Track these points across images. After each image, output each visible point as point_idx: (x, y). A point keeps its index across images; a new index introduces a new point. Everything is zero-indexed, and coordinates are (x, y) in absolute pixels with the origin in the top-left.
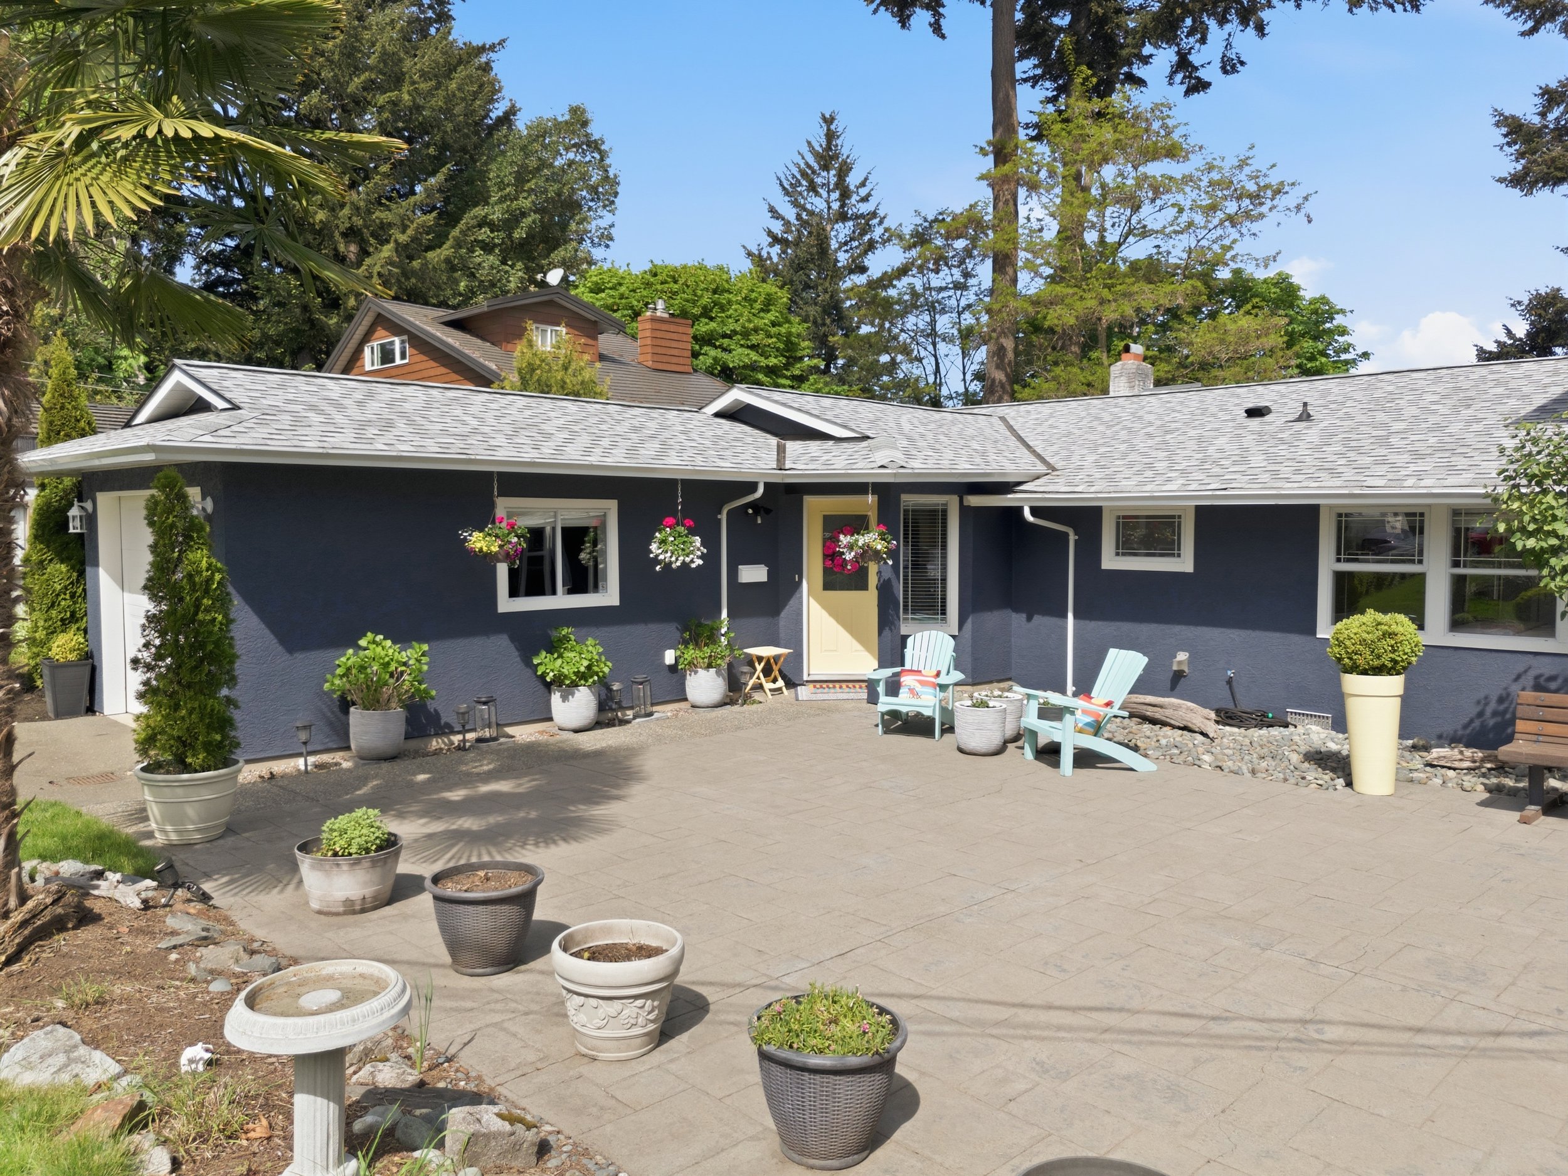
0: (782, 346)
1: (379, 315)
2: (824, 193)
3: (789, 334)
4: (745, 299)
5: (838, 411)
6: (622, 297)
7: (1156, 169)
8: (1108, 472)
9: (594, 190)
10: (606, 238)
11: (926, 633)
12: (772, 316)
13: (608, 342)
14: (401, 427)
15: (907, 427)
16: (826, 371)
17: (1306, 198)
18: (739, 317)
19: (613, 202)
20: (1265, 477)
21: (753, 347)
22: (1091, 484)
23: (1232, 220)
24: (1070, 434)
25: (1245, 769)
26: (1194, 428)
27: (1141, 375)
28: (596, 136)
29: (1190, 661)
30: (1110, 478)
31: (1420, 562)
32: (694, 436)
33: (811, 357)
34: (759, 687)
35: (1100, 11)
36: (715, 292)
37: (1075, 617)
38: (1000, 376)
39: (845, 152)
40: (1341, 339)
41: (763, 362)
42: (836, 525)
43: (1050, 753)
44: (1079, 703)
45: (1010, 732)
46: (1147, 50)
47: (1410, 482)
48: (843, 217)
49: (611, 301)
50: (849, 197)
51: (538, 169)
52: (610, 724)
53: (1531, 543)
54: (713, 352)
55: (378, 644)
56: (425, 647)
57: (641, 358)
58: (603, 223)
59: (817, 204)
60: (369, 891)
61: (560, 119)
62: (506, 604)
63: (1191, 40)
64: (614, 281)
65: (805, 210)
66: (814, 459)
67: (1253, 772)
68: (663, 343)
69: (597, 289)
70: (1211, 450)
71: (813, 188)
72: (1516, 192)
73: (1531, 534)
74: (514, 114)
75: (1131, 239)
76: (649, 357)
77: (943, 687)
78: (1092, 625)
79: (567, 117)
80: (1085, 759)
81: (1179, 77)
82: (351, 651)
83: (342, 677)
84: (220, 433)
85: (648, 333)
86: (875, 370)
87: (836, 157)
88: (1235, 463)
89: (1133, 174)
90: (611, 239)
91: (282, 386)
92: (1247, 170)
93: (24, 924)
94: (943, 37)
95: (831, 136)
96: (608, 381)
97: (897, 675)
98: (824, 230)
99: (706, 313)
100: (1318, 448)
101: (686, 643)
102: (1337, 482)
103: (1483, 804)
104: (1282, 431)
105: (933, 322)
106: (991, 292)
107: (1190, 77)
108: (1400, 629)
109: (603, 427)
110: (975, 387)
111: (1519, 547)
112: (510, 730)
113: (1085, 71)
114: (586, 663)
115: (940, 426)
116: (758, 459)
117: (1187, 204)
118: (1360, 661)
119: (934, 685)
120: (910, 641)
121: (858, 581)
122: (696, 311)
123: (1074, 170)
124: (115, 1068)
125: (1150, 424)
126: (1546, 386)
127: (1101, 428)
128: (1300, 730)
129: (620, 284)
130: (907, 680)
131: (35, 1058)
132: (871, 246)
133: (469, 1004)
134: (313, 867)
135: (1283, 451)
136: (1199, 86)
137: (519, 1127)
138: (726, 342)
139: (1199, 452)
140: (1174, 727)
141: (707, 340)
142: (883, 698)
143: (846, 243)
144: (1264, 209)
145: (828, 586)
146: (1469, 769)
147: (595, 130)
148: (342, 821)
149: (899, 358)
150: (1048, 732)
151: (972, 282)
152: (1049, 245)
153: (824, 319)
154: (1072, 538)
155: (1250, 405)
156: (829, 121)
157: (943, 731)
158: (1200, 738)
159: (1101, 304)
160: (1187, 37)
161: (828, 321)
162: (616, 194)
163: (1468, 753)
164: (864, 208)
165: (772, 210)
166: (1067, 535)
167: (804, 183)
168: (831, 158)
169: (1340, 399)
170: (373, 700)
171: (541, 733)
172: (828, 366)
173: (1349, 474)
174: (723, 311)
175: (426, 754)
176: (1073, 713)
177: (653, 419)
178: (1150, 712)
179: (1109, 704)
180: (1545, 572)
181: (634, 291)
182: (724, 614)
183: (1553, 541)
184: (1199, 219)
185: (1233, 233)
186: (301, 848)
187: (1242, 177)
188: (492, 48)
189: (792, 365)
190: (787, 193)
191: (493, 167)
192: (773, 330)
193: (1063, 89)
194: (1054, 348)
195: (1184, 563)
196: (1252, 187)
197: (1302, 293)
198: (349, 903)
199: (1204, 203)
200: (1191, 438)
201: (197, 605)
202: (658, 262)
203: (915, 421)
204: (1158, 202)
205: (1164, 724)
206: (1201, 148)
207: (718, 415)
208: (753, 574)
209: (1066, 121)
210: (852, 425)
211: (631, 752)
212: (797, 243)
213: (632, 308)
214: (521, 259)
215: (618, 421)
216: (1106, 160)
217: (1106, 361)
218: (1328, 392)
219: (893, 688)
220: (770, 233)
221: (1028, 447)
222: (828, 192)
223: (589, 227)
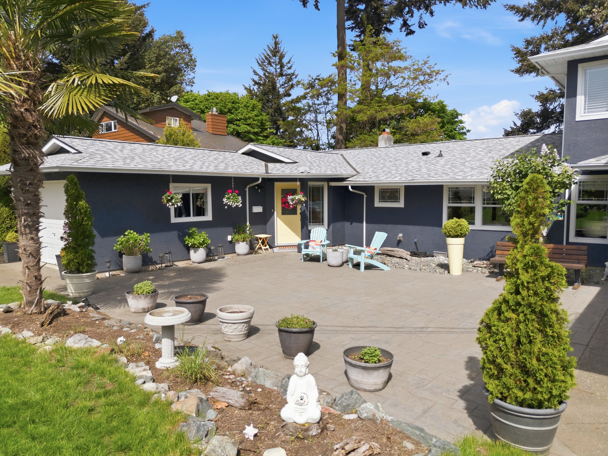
0: (259, 124)
1: (105, 112)
2: (274, 66)
3: (262, 120)
4: (245, 106)
5: (285, 153)
6: (197, 104)
7: (395, 64)
8: (376, 174)
9: (187, 64)
10: (191, 83)
11: (317, 228)
12: (255, 113)
13: (195, 123)
14: (137, 159)
15: (309, 158)
16: (276, 134)
17: (447, 76)
18: (242, 113)
19: (194, 69)
20: (426, 176)
21: (248, 125)
22: (371, 178)
23: (422, 83)
24: (365, 160)
25: (418, 269)
26: (405, 159)
27: (389, 139)
28: (187, 43)
29: (403, 237)
30: (377, 176)
31: (474, 203)
32: (236, 161)
33: (270, 128)
34: (260, 248)
35: (375, 5)
36: (233, 103)
37: (366, 223)
38: (340, 137)
39: (282, 50)
40: (461, 125)
41: (252, 130)
42: (286, 193)
43: (357, 266)
44: (367, 249)
45: (344, 260)
46: (392, 19)
47: (469, 178)
48: (281, 75)
49: (192, 106)
50: (283, 67)
51: (165, 56)
52: (210, 261)
53: (499, 196)
54: (233, 126)
55: (131, 234)
56: (149, 234)
57: (207, 130)
58: (190, 77)
59: (271, 69)
60: (150, 306)
61: (173, 36)
62: (174, 220)
63: (408, 16)
64: (193, 98)
65: (267, 72)
66: (278, 170)
67: (420, 270)
68: (216, 124)
69: (187, 101)
70: (410, 167)
71: (270, 63)
72: (517, 75)
73: (500, 194)
74: (153, 32)
75: (387, 89)
76: (211, 129)
77: (323, 246)
78: (371, 225)
79: (175, 35)
80: (369, 267)
81: (404, 29)
82: (122, 236)
83: (120, 244)
84: (79, 162)
85: (210, 120)
86: (294, 134)
87: (278, 52)
88: (417, 171)
89: (387, 65)
90: (194, 83)
91: (92, 144)
92: (427, 65)
93: (51, 313)
94: (319, 10)
95: (276, 44)
96: (199, 139)
97: (308, 242)
98: (274, 80)
99: (230, 111)
100: (443, 166)
101: (235, 233)
102: (448, 178)
103: (487, 276)
104: (433, 160)
105: (316, 117)
106: (337, 106)
107: (408, 29)
108: (463, 223)
109: (205, 158)
110: (332, 141)
111: (496, 198)
112: (175, 263)
113: (370, 27)
114: (202, 240)
115: (321, 158)
116: (259, 169)
117: (407, 77)
118: (451, 233)
119: (320, 245)
120: (312, 231)
121: (293, 211)
122: (226, 110)
123: (366, 63)
124: (100, 343)
125: (391, 157)
126: (515, 146)
127: (375, 159)
128: (437, 257)
129: (196, 99)
130: (311, 244)
131: (77, 341)
132: (292, 86)
133: (190, 332)
134: (132, 298)
135: (432, 167)
136: (411, 32)
137: (217, 350)
138: (238, 122)
139: (406, 167)
140: (397, 257)
141: (230, 122)
142: (303, 250)
143: (283, 85)
144: (433, 79)
145: (283, 214)
146: (485, 267)
147: (187, 41)
148: (140, 285)
149: (304, 129)
150: (357, 259)
151: (330, 102)
152: (358, 91)
153: (275, 114)
154: (365, 196)
155: (424, 151)
156: (275, 38)
157: (323, 260)
158: (405, 260)
159: (376, 112)
160: (406, 14)
161: (277, 115)
162: (195, 66)
163: (485, 262)
164: (290, 72)
165: (254, 72)
166: (363, 195)
167: (266, 61)
168: (277, 52)
169: (452, 149)
170: (131, 253)
171: (187, 264)
172: (277, 132)
173: (451, 175)
174: (236, 110)
175: (149, 271)
176: (364, 252)
177: (221, 155)
178: (389, 253)
179: (375, 249)
180: (504, 205)
181: (201, 102)
182: (248, 224)
183: (506, 196)
184: (411, 82)
185: (422, 88)
186: (127, 293)
187: (425, 67)
188: (144, 6)
189: (264, 131)
190: (260, 65)
191: (147, 54)
192: (256, 118)
193: (363, 32)
194: (360, 128)
195: (401, 204)
196: (428, 71)
197: (447, 108)
198: (144, 309)
199: (412, 77)
200: (404, 163)
201: (83, 219)
202: (210, 91)
203: (312, 156)
204: (396, 76)
205: (394, 257)
206: (411, 57)
207: (243, 154)
208: (258, 209)
209: (364, 45)
210: (291, 157)
211: (220, 269)
212: (264, 85)
213: (201, 109)
214: (159, 90)
215: (209, 156)
216: (377, 60)
217: (378, 133)
218: (449, 147)
219: (307, 247)
220: (254, 80)
221: (350, 165)
222: (276, 65)
223: (185, 78)
